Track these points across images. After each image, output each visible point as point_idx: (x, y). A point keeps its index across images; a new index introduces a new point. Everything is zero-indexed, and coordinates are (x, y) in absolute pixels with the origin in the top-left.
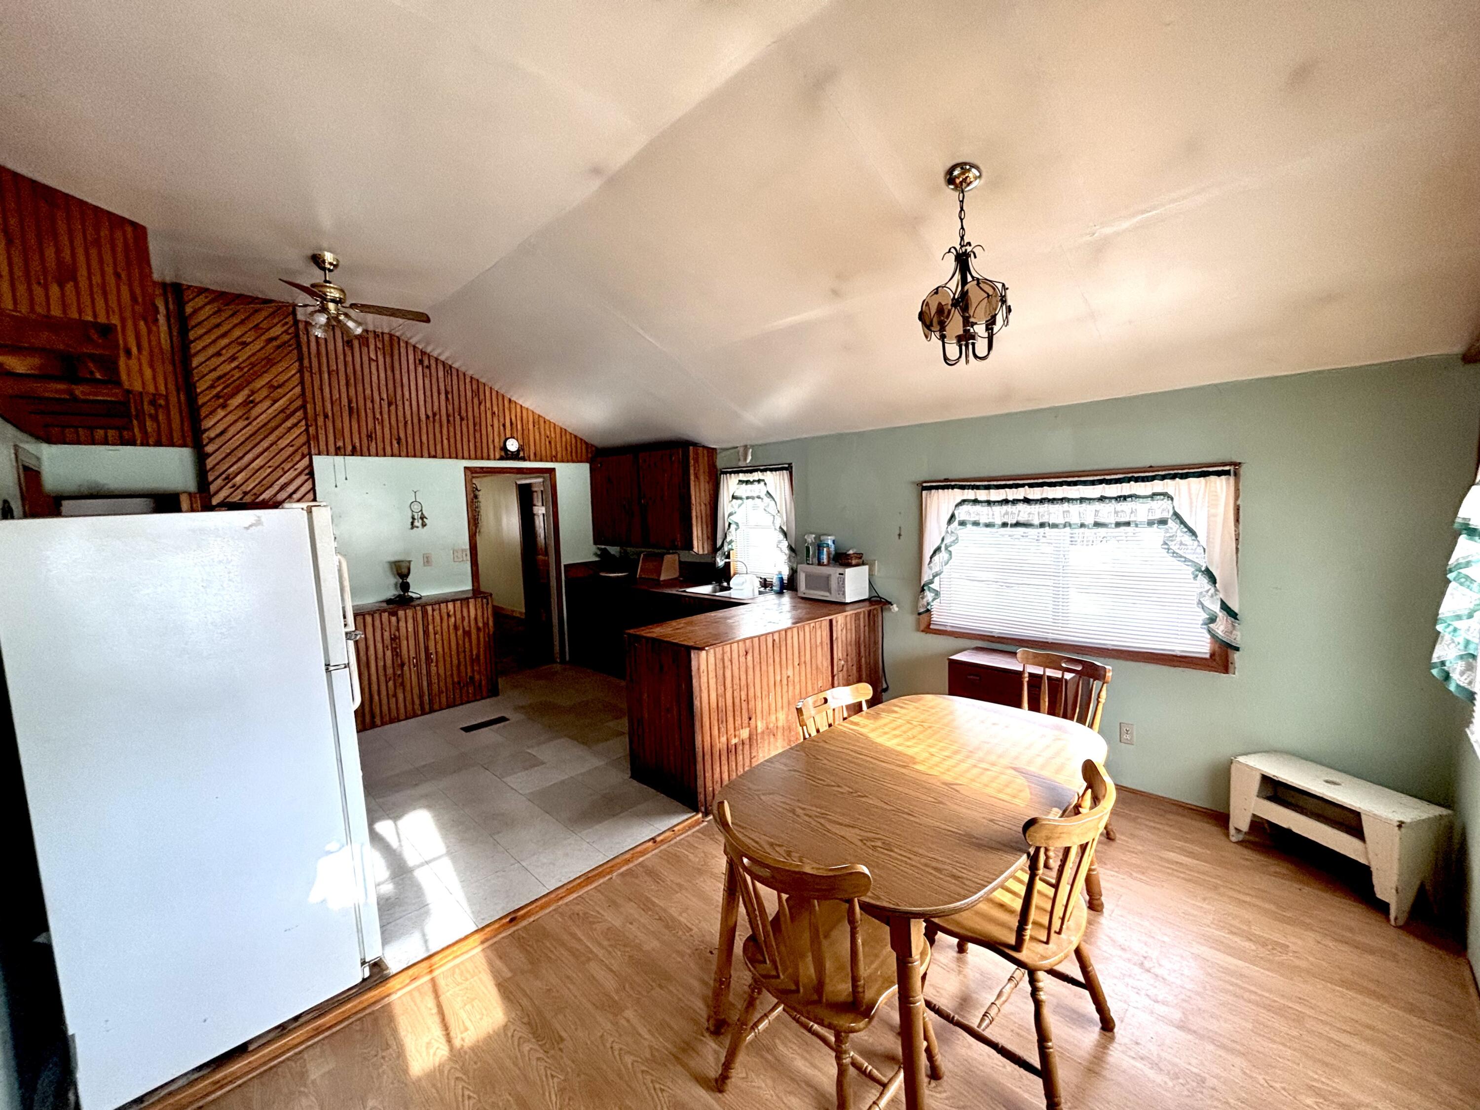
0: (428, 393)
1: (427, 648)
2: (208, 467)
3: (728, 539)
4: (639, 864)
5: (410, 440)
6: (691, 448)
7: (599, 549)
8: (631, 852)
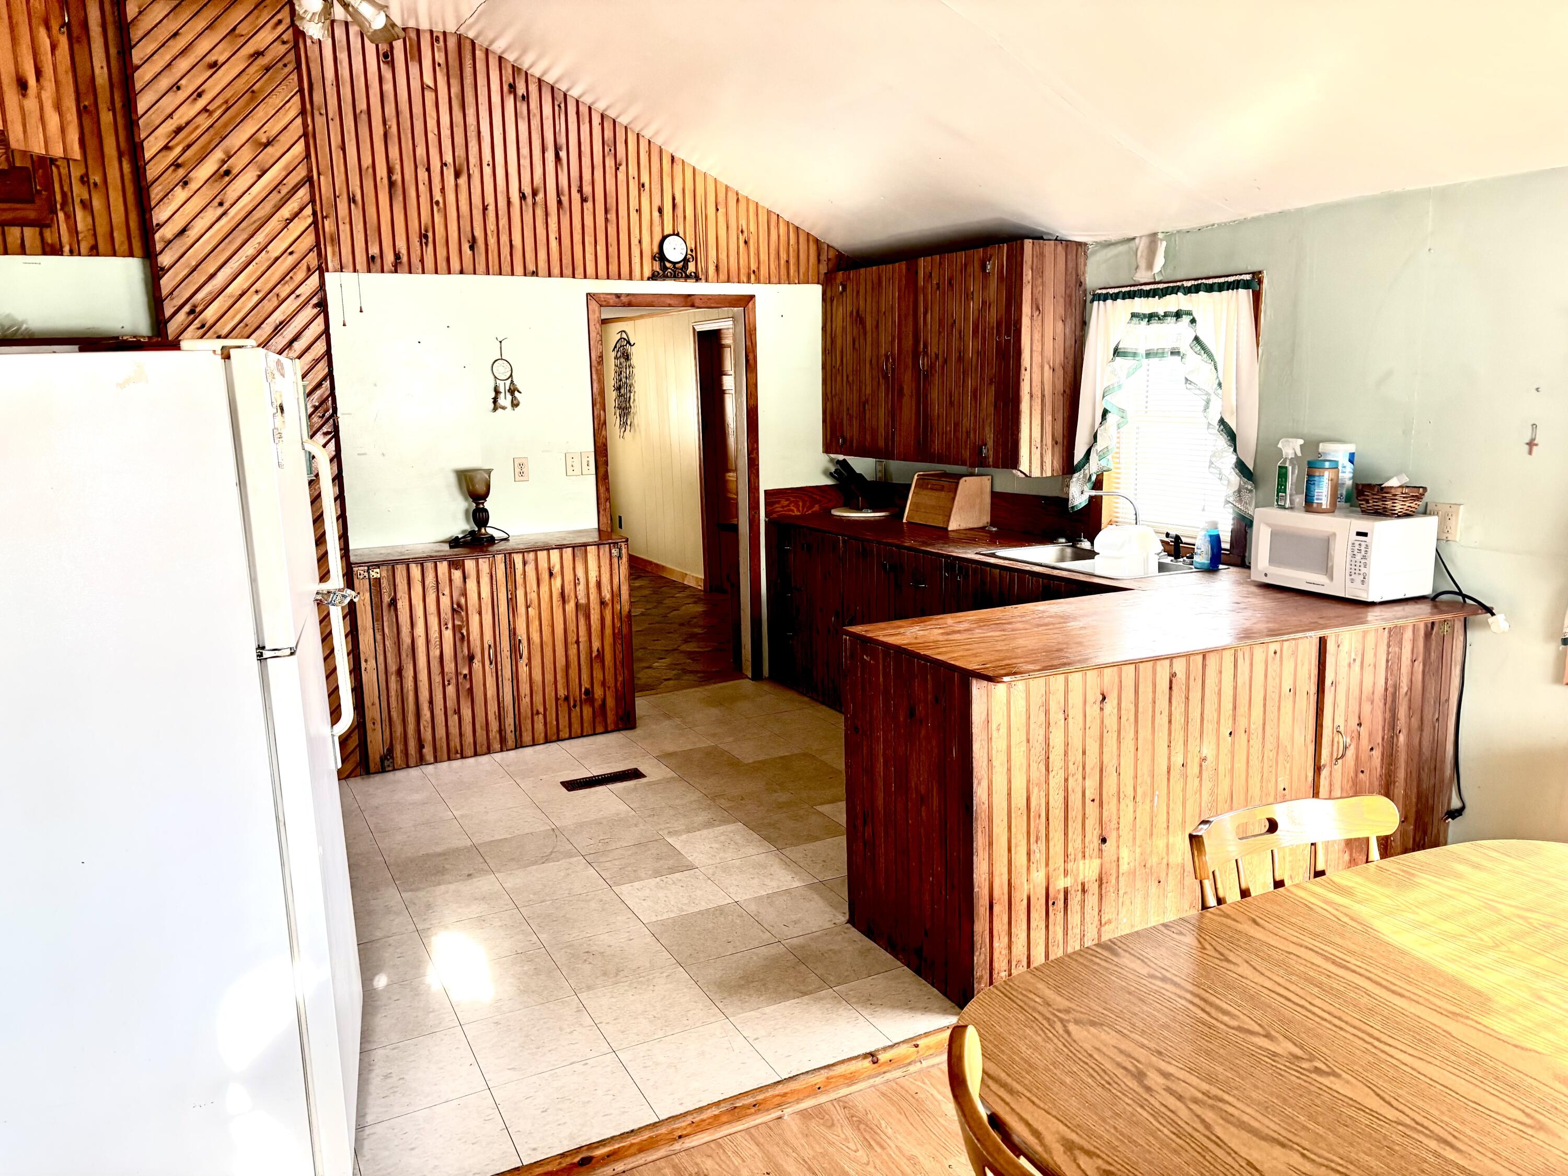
0: (525, 151)
1: (513, 633)
2: (165, 292)
3: (1099, 446)
4: (838, 1100)
5: (492, 241)
6: (1028, 243)
7: (832, 460)
8: (824, 1074)
